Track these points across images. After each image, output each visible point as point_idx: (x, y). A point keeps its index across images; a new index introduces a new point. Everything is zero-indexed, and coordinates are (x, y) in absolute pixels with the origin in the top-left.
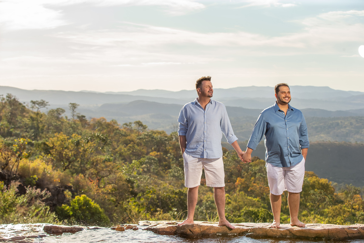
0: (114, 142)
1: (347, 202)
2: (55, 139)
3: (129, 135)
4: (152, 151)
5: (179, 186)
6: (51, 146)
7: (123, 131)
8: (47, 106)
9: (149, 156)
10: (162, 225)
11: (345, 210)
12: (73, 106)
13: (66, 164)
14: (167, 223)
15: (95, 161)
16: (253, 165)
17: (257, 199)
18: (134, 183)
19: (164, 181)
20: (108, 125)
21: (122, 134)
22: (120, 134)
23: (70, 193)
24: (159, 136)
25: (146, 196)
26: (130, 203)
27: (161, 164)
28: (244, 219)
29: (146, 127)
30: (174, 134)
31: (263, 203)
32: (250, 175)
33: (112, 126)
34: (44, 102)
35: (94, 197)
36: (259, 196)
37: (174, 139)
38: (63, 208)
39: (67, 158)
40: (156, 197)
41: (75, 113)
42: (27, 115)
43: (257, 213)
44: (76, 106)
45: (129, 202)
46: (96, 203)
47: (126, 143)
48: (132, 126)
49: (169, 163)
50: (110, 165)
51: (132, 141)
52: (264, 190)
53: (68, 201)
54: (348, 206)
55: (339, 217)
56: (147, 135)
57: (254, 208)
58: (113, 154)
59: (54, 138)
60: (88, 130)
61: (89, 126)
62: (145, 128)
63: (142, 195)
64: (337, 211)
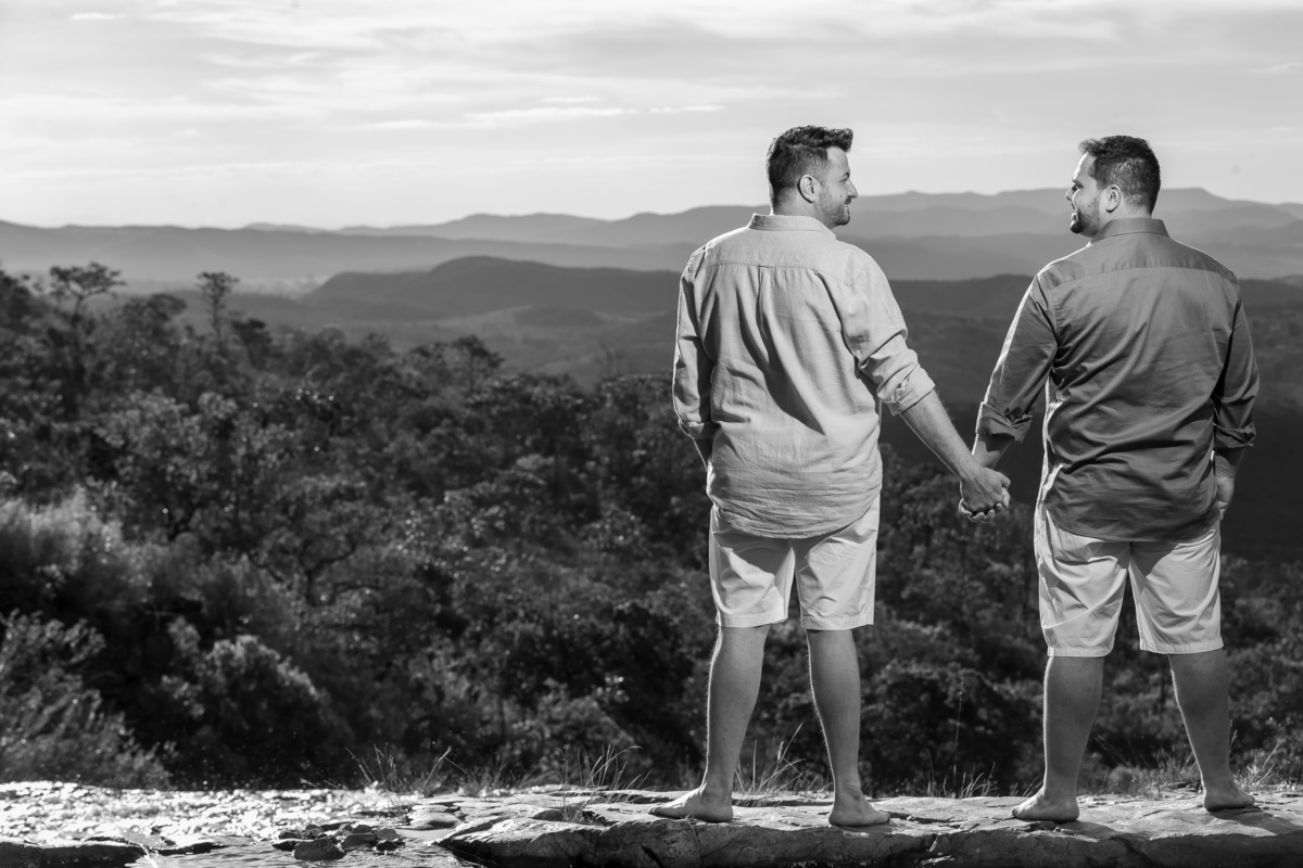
0: (376, 419)
1: (1290, 633)
2: (134, 414)
3: (436, 392)
4: (526, 452)
5: (631, 584)
6: (119, 443)
7: (410, 375)
8: (113, 289)
9: (512, 471)
10: (515, 826)
11: (1281, 664)
12: (216, 284)
13: (179, 513)
14: (541, 810)
15: (292, 499)
16: (917, 496)
17: (938, 629)
18: (451, 580)
19: (573, 566)
20: (352, 356)
21: (405, 389)
22: (400, 387)
23: (191, 630)
24: (551, 392)
25: (497, 631)
26: (436, 662)
27: (563, 501)
28: (887, 710)
29: (502, 360)
30: (609, 384)
31: (960, 644)
32: (909, 536)
33: (369, 356)
34: (101, 271)
35: (289, 644)
36: (944, 618)
37: (608, 405)
38: (167, 689)
39: (180, 488)
40: (540, 632)
41: (224, 313)
42: (35, 324)
43: (940, 684)
44: (226, 284)
45: (431, 657)
46: (297, 669)
47: (423, 425)
48: (446, 359)
49: (593, 496)
50: (354, 512)
51: (448, 414)
52: (963, 593)
53: (187, 661)
54: (1292, 651)
55: (1262, 693)
56: (503, 390)
57: (925, 667)
58: (374, 466)
59: (129, 413)
60: (274, 377)
61: (277, 362)
62: (494, 363)
63: (483, 627)
64: (1251, 670)
